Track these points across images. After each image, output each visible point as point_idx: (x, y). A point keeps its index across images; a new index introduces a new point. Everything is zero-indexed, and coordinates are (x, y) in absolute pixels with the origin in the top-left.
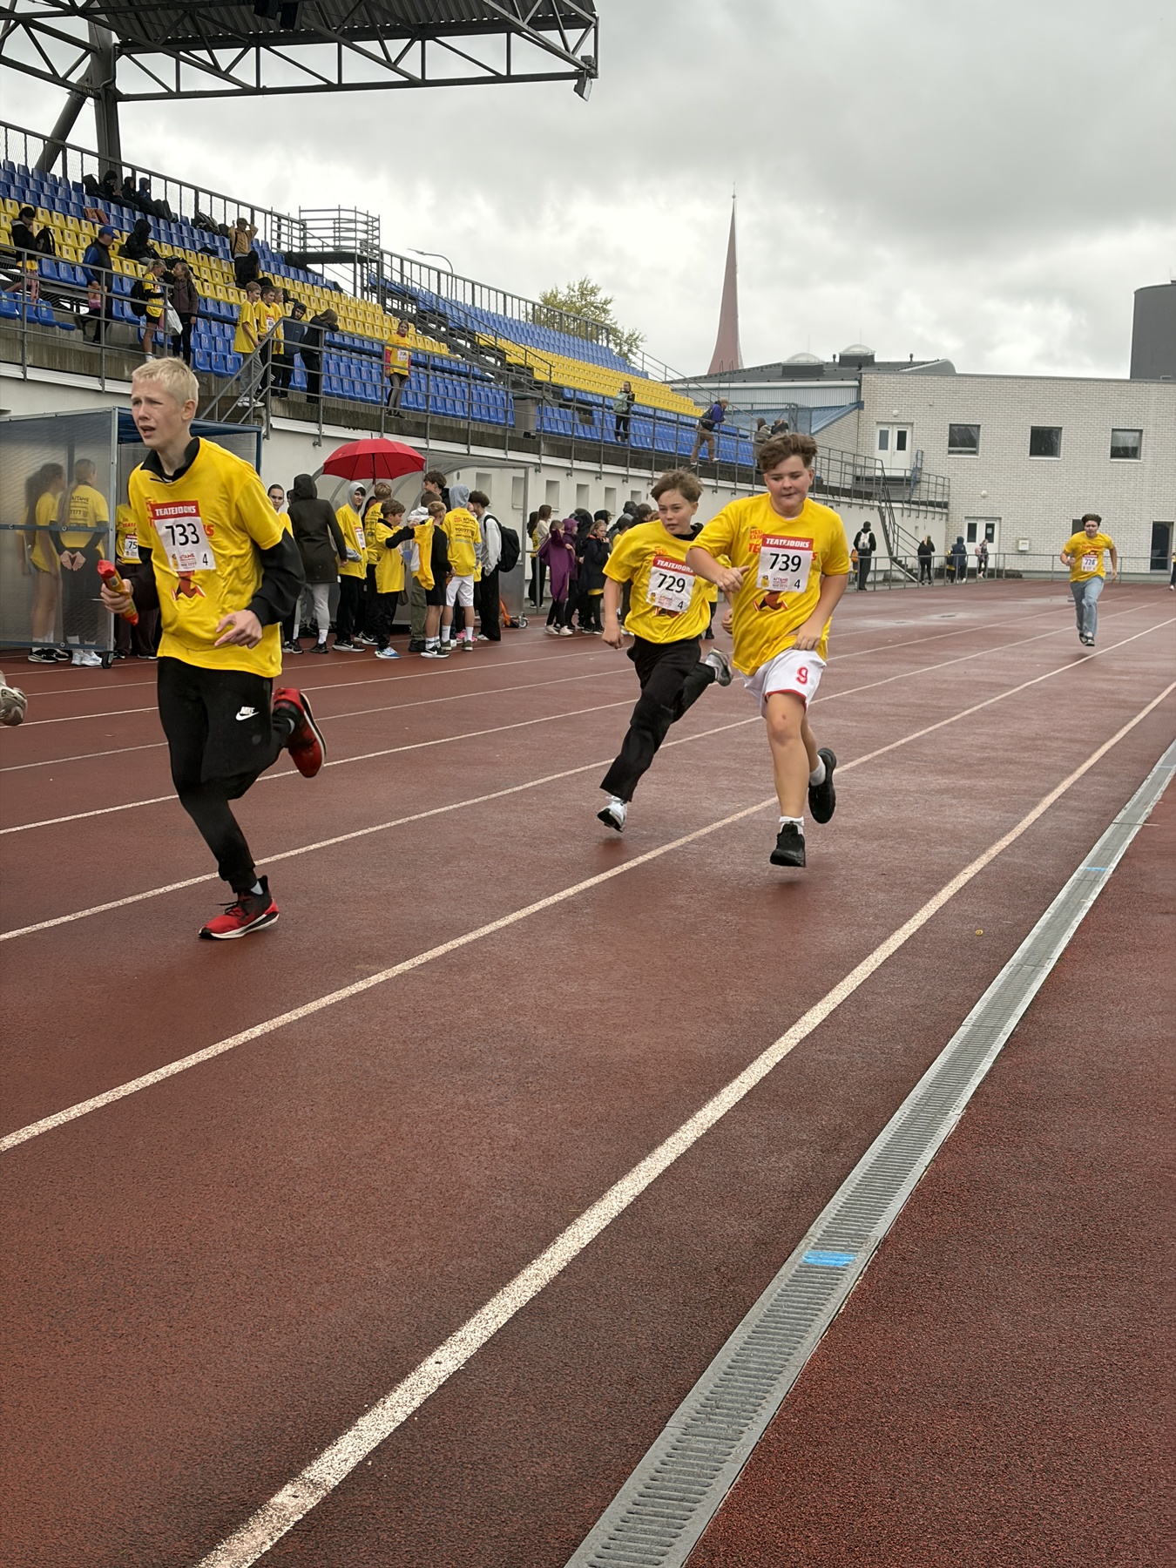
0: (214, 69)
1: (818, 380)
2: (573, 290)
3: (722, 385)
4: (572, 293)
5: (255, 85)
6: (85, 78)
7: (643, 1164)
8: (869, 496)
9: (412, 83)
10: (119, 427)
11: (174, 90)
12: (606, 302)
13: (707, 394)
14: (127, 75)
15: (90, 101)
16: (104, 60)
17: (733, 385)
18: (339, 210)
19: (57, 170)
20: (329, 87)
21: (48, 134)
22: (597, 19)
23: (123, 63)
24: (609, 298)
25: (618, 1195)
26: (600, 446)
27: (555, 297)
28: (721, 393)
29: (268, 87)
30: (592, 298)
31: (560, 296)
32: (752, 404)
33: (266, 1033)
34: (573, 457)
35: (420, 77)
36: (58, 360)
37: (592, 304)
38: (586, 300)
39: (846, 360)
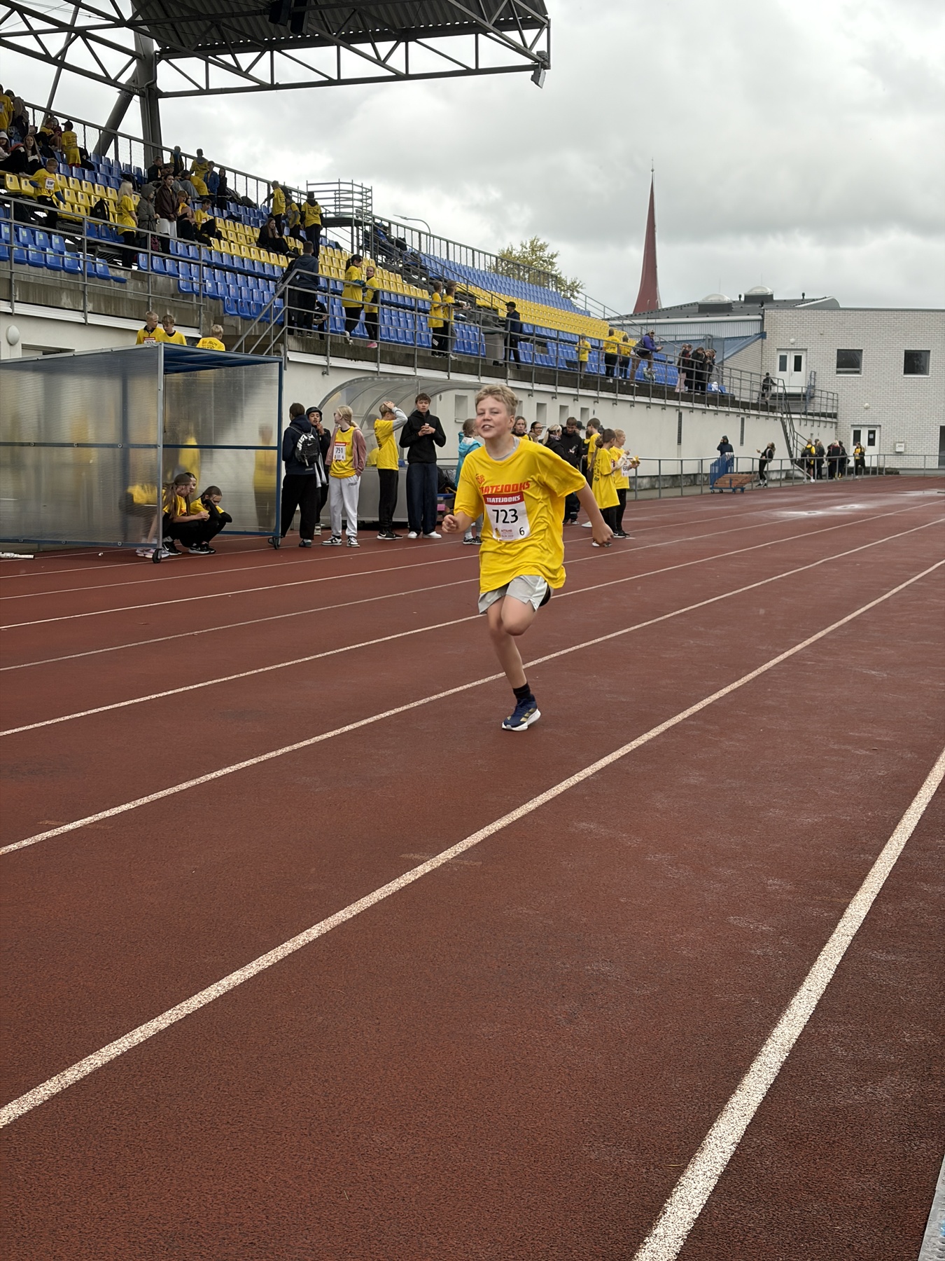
0: (237, 70)
1: (728, 315)
2: (525, 248)
3: (650, 321)
4: (524, 250)
5: (269, 82)
6: (133, 80)
7: (734, 1099)
8: (773, 409)
9: (398, 77)
10: (164, 360)
11: (204, 88)
13: (639, 329)
15: (136, 98)
16: (147, 64)
17: (658, 321)
18: (339, 183)
19: (110, 154)
20: (330, 82)
21: (103, 125)
22: (549, 21)
24: (555, 253)
25: (718, 1142)
26: (555, 371)
27: (511, 253)
28: (649, 327)
29: (280, 83)
30: (541, 253)
31: (514, 252)
32: (676, 336)
33: (323, 935)
34: (533, 381)
35: (405, 73)
36: (113, 308)
37: (541, 258)
38: (536, 255)
39: (750, 299)
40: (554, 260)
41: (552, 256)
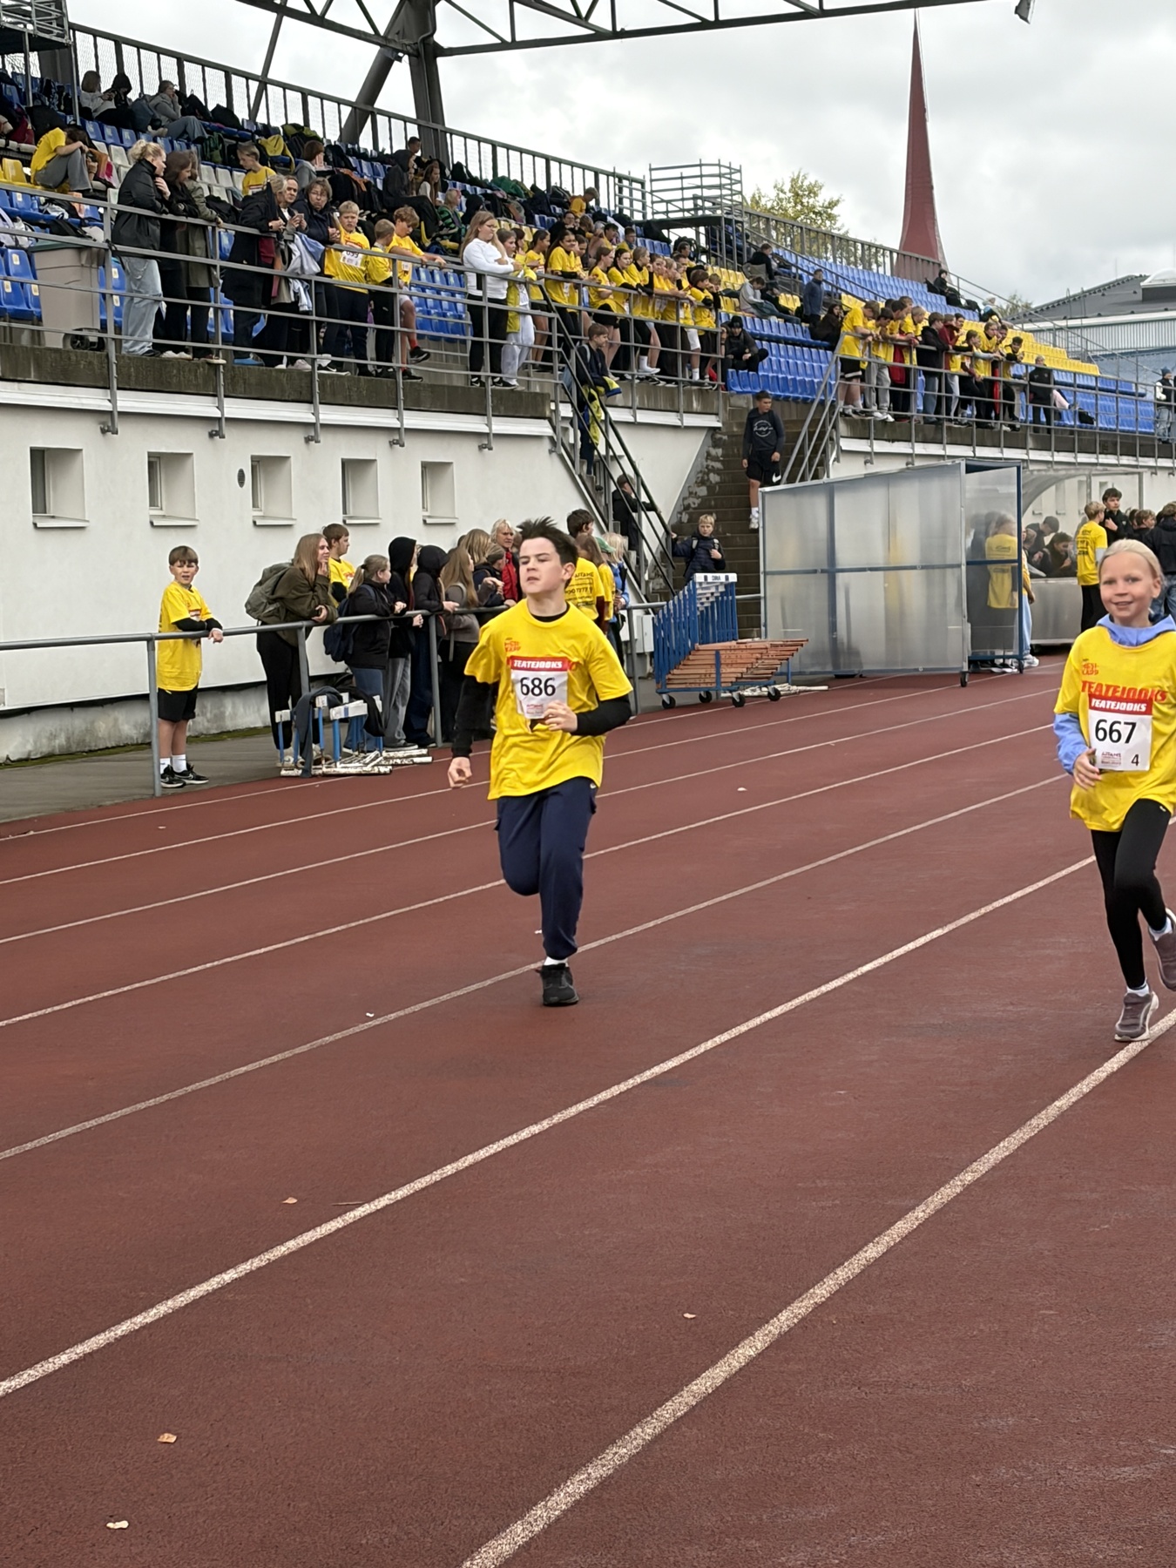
2: (782, 191)
3: (1072, 322)
4: (782, 195)
5: (610, 28)
9: (807, 14)
11: (509, 39)
12: (832, 204)
15: (403, 59)
16: (418, 8)
18: (700, 165)
20: (704, 25)
21: (353, 98)
24: (835, 199)
27: (757, 203)
29: (627, 29)
30: (811, 201)
31: (763, 202)
35: (817, 7)
37: (812, 209)
38: (802, 204)
40: (835, 211)
41: (830, 204)
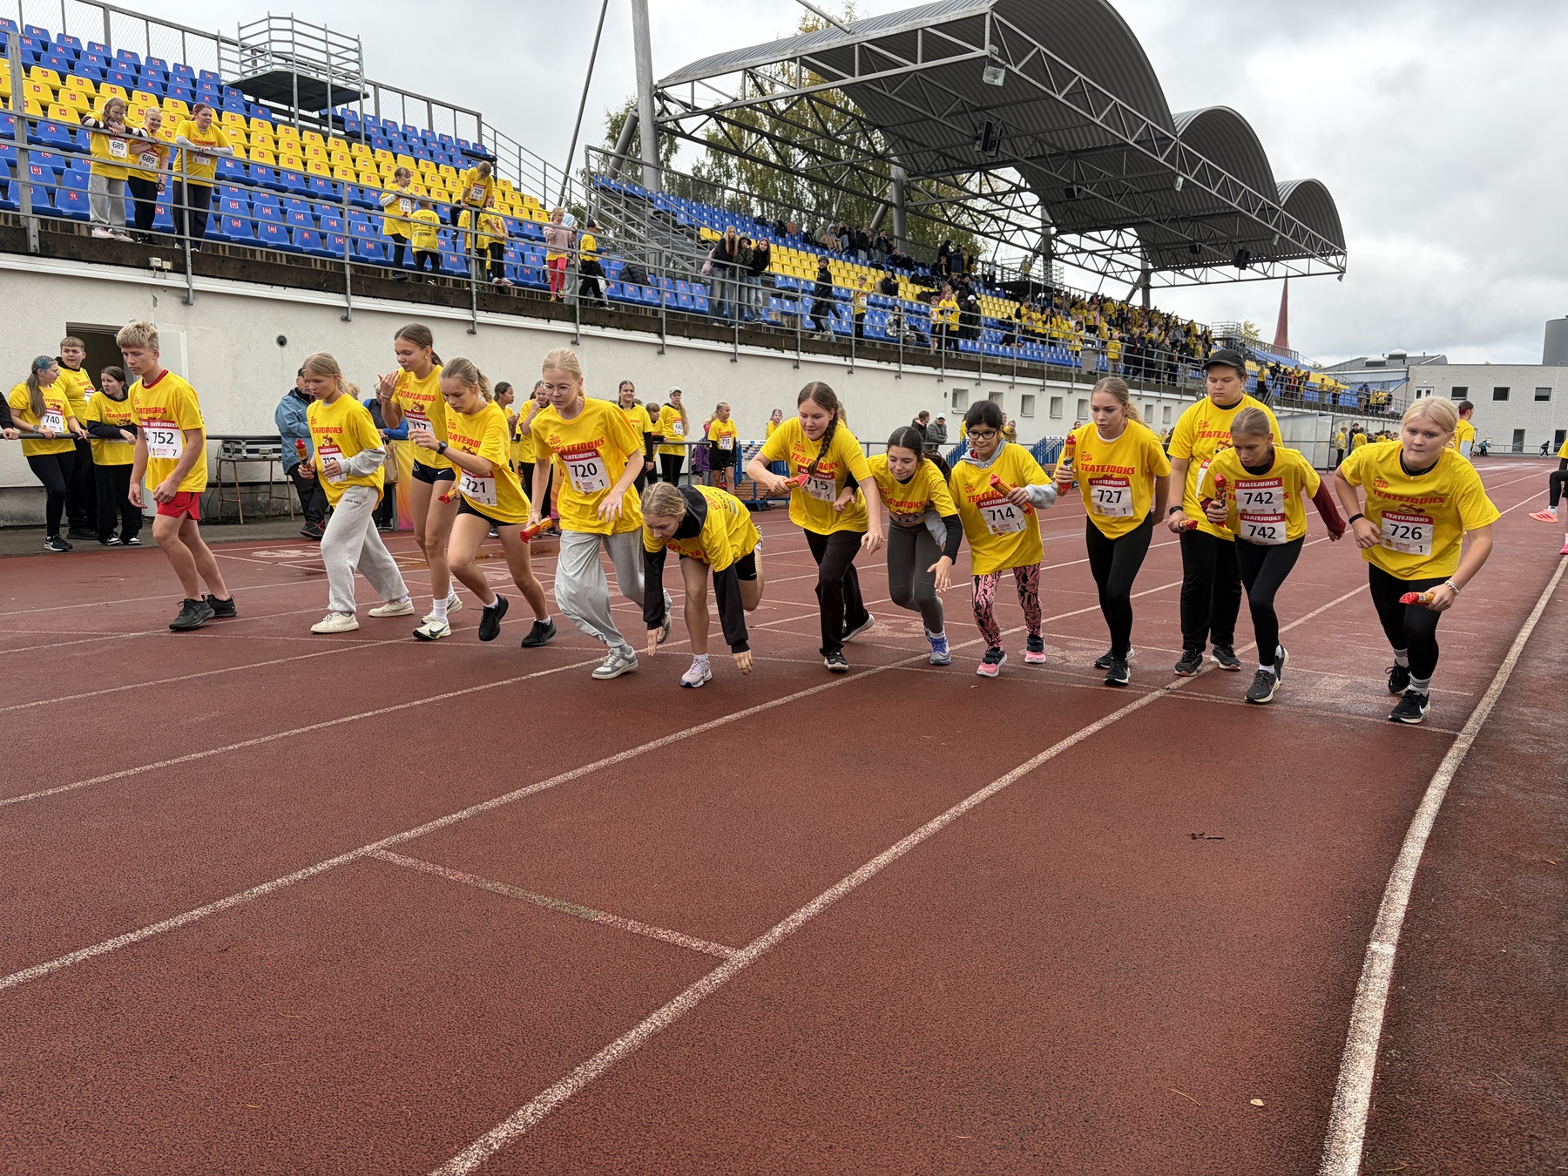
1: (1383, 368)
2: (1241, 326)
5: (1205, 281)
6: (1139, 281)
9: (1269, 278)
11: (1173, 284)
14: (1155, 279)
15: (1140, 289)
16: (1146, 274)
20: (1234, 281)
22: (1345, 250)
23: (1153, 275)
37: (1250, 333)
39: (1392, 357)
